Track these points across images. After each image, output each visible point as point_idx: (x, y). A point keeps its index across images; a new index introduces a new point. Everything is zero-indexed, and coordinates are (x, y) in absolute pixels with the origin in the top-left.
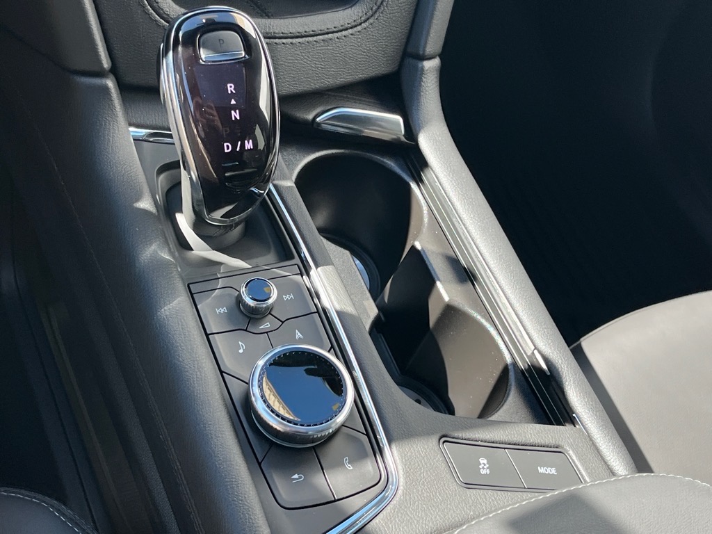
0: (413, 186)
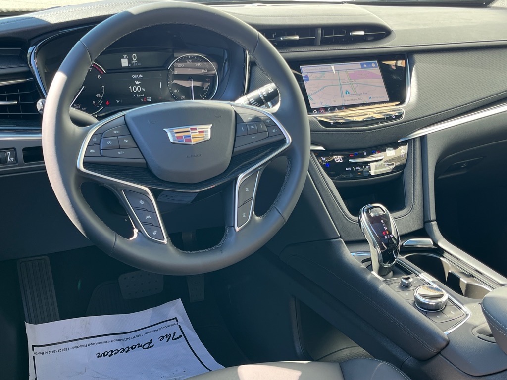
0: (441, 259)
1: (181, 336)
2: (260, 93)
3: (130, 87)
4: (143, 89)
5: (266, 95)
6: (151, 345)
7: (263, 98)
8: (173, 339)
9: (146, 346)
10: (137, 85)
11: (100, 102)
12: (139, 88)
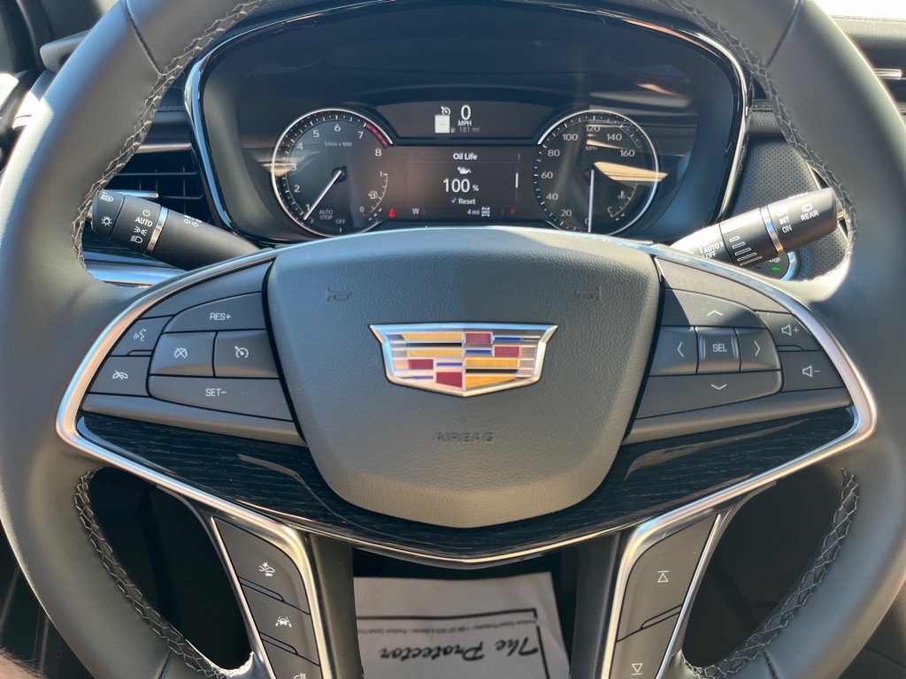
1: (535, 651)
2: (767, 221)
3: (447, 181)
4: (476, 188)
5: (788, 228)
6: (479, 654)
7: (774, 236)
8: (521, 653)
9: (470, 655)
10: (461, 177)
11: (376, 211)
12: (465, 183)
